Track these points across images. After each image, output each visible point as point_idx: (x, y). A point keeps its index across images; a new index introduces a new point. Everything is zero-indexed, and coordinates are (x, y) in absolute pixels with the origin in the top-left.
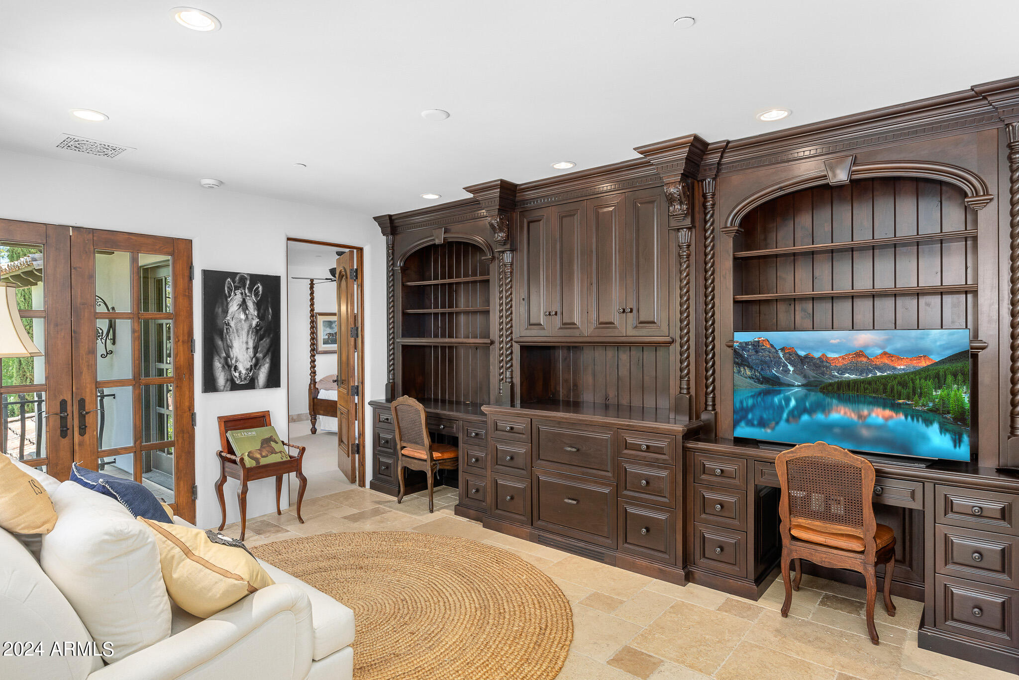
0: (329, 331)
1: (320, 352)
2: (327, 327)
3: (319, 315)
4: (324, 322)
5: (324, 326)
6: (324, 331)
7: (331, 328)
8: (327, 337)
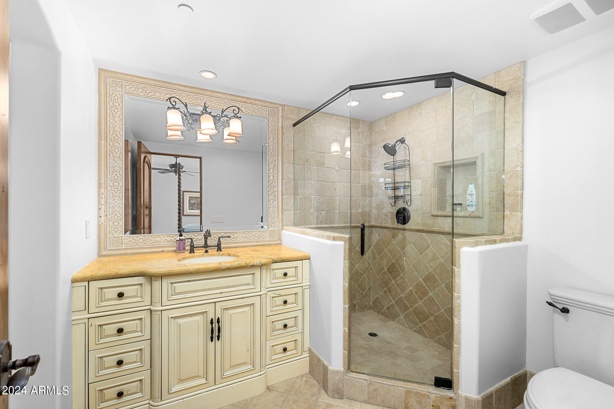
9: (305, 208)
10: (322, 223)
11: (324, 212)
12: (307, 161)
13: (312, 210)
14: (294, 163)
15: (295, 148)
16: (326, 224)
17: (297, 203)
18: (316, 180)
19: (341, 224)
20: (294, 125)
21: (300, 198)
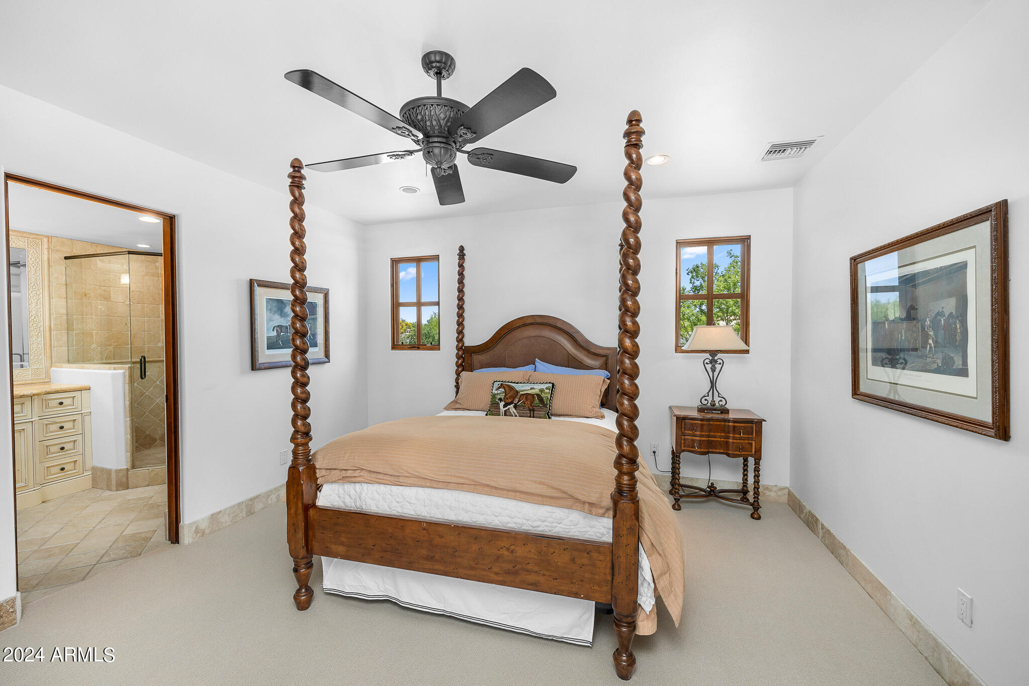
0: (278, 320)
1: (263, 366)
2: (275, 312)
3: (259, 286)
4: (269, 301)
5: (269, 310)
6: (270, 320)
7: (282, 314)
8: (275, 333)
9: (84, 344)
10: (106, 359)
11: (111, 348)
12: (86, 295)
13: (94, 346)
14: (67, 298)
15: (67, 282)
16: (114, 359)
17: (73, 339)
18: (99, 315)
19: (136, 358)
20: (66, 258)
21: (76, 334)
